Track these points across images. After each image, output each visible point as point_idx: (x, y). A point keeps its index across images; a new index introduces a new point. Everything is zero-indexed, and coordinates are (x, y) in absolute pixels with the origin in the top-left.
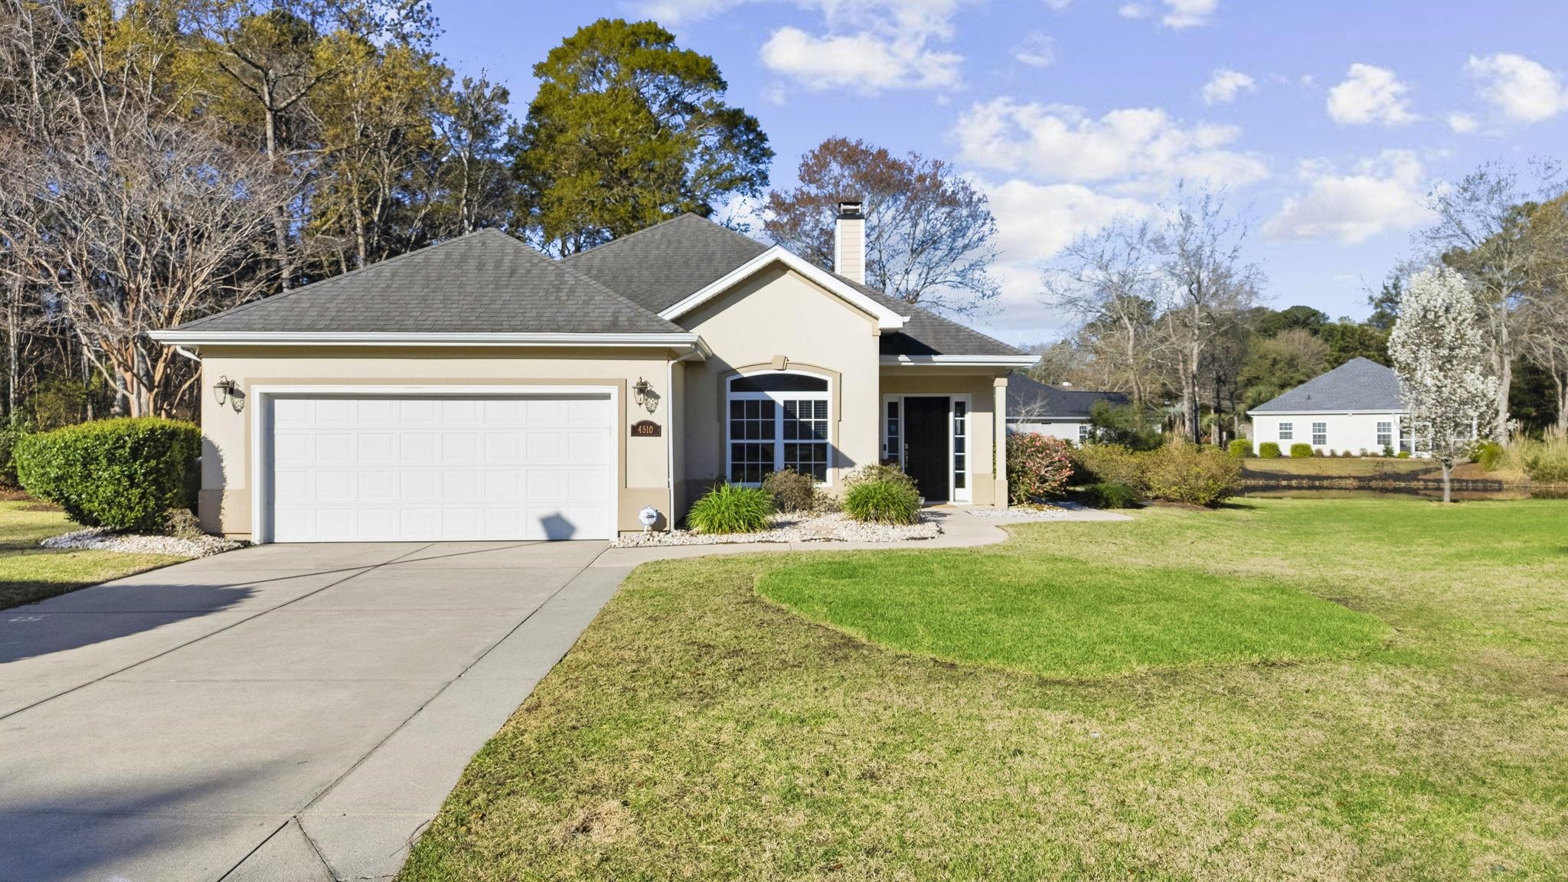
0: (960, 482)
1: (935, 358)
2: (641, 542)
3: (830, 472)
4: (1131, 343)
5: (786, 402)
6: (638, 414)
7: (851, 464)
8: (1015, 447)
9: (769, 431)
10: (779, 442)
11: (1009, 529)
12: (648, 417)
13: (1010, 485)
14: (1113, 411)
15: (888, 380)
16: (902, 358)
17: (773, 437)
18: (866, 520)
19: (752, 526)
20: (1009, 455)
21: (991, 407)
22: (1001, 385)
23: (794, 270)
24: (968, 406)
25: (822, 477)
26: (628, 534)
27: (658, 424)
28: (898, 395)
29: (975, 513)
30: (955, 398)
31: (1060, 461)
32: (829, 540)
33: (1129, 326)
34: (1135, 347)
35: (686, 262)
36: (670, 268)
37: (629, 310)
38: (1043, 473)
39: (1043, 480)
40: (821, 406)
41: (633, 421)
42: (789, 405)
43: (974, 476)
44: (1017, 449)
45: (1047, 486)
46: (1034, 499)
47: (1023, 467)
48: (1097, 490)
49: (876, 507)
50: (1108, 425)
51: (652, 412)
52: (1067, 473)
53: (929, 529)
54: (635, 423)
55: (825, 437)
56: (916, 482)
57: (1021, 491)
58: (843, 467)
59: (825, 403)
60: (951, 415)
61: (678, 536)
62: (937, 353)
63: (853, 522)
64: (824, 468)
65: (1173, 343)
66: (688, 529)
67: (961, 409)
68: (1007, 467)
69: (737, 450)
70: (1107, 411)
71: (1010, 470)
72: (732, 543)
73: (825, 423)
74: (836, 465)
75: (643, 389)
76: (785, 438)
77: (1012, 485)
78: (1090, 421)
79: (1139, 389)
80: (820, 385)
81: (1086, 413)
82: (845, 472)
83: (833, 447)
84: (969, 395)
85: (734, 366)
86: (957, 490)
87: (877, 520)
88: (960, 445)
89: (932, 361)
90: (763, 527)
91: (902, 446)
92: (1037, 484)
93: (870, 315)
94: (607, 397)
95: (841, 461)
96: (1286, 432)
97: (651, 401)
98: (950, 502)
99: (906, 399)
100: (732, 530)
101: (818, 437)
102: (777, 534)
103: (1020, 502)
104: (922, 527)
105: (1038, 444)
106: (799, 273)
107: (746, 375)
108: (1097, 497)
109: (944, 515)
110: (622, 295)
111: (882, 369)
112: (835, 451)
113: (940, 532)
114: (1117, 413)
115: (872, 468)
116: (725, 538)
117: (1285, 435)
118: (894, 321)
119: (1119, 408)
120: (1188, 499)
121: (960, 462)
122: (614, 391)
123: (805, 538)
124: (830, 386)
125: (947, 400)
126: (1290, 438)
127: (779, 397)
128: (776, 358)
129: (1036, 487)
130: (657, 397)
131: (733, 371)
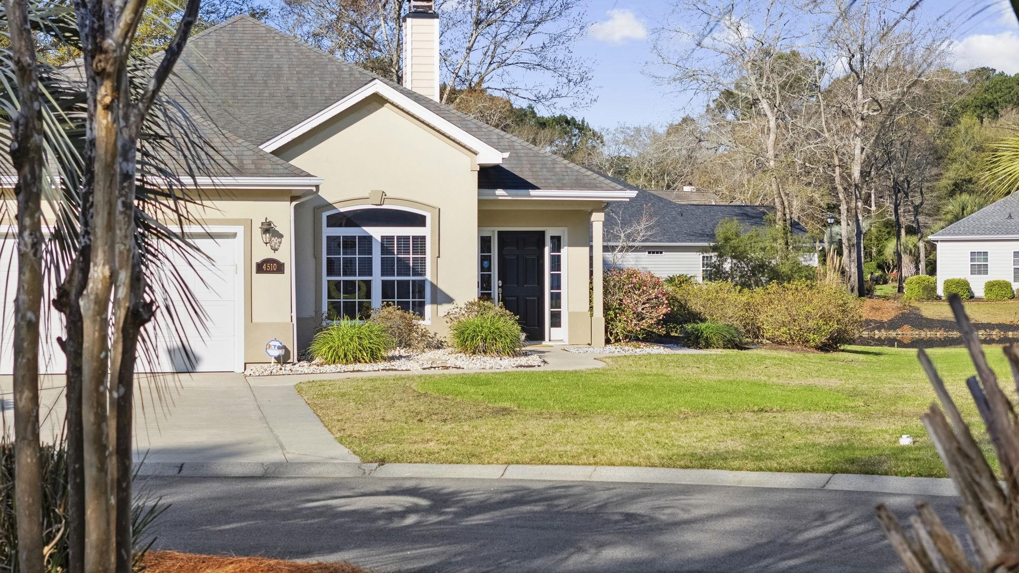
0: (556, 321)
1: (533, 192)
2: (274, 371)
3: (428, 308)
4: (772, 137)
5: (383, 237)
6: (262, 252)
7: (450, 300)
8: (612, 283)
9: (367, 268)
10: (377, 279)
11: (607, 360)
12: (271, 255)
13: (607, 322)
14: (747, 233)
15: (485, 215)
16: (500, 192)
17: (370, 274)
18: (474, 353)
19: (374, 357)
20: (606, 292)
21: (587, 241)
22: (598, 219)
23: (392, 104)
24: (564, 240)
25: (422, 315)
26: (253, 366)
27: (282, 261)
28: (492, 229)
29: (573, 350)
30: (550, 232)
31: (657, 298)
32: (447, 368)
33: (769, 113)
34: (776, 143)
35: (251, 78)
36: (235, 85)
37: (251, 153)
38: (640, 309)
39: (640, 317)
40: (420, 242)
41: (258, 258)
42: (387, 241)
43: (571, 314)
44: (614, 286)
45: (644, 324)
46: (632, 338)
47: (620, 305)
48: (697, 330)
49: (484, 340)
50: (739, 256)
51: (275, 250)
52: (664, 310)
53: (534, 360)
54: (259, 260)
55: (423, 273)
56: (517, 317)
57: (619, 328)
58: (441, 304)
59: (423, 238)
60: (547, 250)
61: (304, 366)
62: (534, 188)
63: (462, 354)
64: (422, 305)
65: (826, 140)
66: (310, 360)
67: (557, 243)
68: (604, 303)
69: (334, 287)
70: (737, 235)
71: (607, 308)
72: (358, 371)
73: (424, 259)
74: (434, 301)
75: (268, 229)
76: (383, 275)
77: (609, 322)
78: (714, 249)
79: (782, 203)
80: (419, 221)
81: (712, 237)
82: (444, 309)
83: (432, 284)
84: (566, 229)
85: (330, 201)
86: (553, 329)
87: (485, 352)
88: (556, 282)
89: (529, 196)
90: (384, 359)
91: (496, 283)
92: (634, 322)
93: (469, 150)
94: (234, 235)
95: (441, 298)
96: (979, 264)
97: (275, 240)
98: (546, 342)
99: (500, 233)
100: (357, 360)
101: (415, 274)
102: (396, 364)
103: (617, 341)
104: (527, 358)
105: (634, 280)
106: (397, 107)
107: (342, 210)
108: (698, 337)
109: (544, 352)
110: (240, 137)
111: (480, 202)
112: (434, 287)
113: (545, 362)
114: (751, 237)
115: (472, 304)
116: (350, 367)
117: (980, 268)
118: (492, 157)
119: (753, 230)
120: (799, 341)
121: (556, 299)
122: (240, 230)
123: (425, 366)
124: (428, 221)
125: (542, 233)
126: (986, 273)
127: (377, 233)
128: (373, 192)
129: (634, 326)
130: (281, 236)
131: (329, 206)
